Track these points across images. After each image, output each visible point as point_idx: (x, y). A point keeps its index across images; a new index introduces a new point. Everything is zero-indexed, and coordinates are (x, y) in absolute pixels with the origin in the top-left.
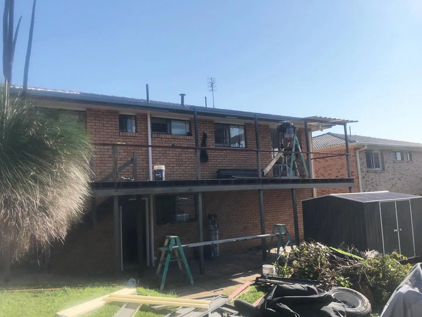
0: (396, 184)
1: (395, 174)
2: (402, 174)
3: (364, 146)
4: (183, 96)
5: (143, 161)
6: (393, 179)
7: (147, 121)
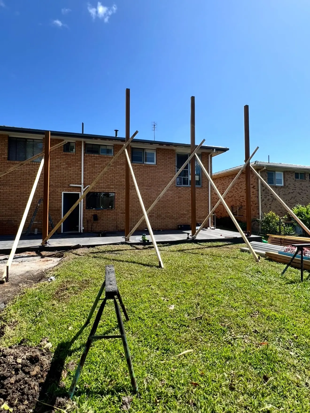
0: (295, 196)
1: (295, 190)
2: (302, 190)
3: (264, 167)
4: (116, 131)
5: (78, 170)
6: (293, 193)
7: (81, 146)
